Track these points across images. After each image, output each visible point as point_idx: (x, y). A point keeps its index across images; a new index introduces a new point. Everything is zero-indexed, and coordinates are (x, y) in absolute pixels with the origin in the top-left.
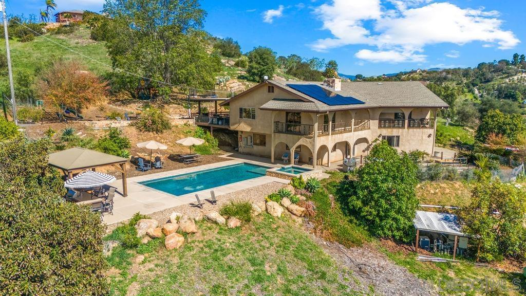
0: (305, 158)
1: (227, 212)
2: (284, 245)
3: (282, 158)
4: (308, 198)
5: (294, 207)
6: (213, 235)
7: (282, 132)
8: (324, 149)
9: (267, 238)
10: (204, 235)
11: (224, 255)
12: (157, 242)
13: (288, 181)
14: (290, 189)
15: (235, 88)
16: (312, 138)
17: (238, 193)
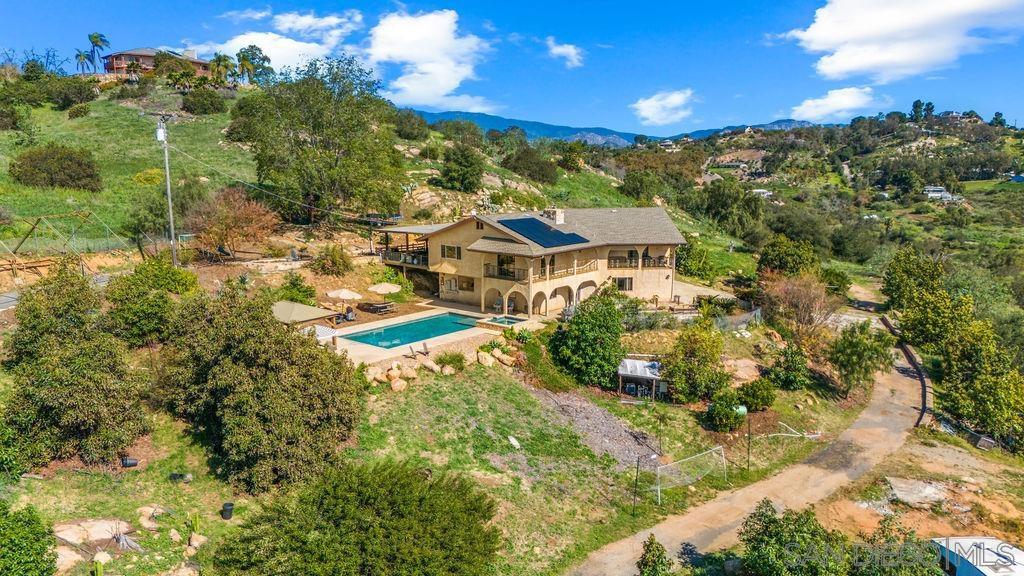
0: (518, 306)
1: (441, 362)
2: (496, 390)
3: (493, 306)
4: (519, 348)
5: (505, 357)
6: (431, 380)
7: (493, 277)
8: (540, 296)
9: (479, 385)
10: (422, 380)
11: (443, 397)
12: (385, 386)
13: (498, 333)
14: (502, 340)
15: (426, 201)
16: (526, 284)
17: (448, 345)
